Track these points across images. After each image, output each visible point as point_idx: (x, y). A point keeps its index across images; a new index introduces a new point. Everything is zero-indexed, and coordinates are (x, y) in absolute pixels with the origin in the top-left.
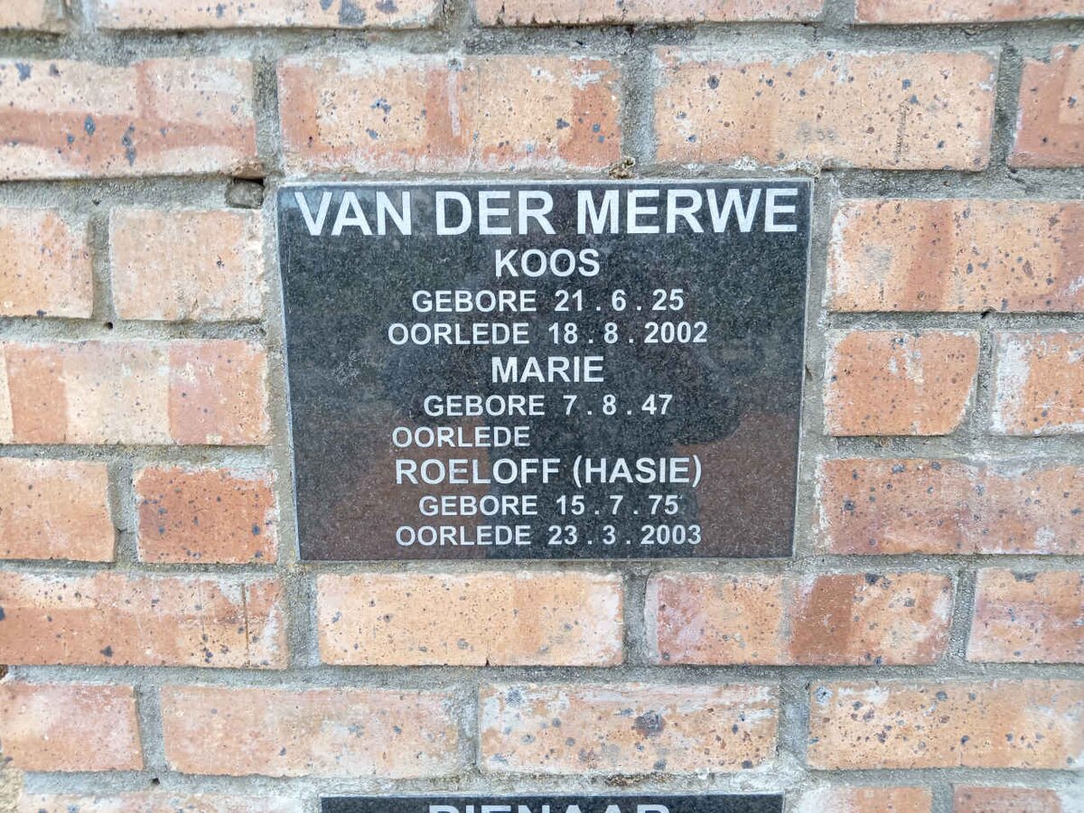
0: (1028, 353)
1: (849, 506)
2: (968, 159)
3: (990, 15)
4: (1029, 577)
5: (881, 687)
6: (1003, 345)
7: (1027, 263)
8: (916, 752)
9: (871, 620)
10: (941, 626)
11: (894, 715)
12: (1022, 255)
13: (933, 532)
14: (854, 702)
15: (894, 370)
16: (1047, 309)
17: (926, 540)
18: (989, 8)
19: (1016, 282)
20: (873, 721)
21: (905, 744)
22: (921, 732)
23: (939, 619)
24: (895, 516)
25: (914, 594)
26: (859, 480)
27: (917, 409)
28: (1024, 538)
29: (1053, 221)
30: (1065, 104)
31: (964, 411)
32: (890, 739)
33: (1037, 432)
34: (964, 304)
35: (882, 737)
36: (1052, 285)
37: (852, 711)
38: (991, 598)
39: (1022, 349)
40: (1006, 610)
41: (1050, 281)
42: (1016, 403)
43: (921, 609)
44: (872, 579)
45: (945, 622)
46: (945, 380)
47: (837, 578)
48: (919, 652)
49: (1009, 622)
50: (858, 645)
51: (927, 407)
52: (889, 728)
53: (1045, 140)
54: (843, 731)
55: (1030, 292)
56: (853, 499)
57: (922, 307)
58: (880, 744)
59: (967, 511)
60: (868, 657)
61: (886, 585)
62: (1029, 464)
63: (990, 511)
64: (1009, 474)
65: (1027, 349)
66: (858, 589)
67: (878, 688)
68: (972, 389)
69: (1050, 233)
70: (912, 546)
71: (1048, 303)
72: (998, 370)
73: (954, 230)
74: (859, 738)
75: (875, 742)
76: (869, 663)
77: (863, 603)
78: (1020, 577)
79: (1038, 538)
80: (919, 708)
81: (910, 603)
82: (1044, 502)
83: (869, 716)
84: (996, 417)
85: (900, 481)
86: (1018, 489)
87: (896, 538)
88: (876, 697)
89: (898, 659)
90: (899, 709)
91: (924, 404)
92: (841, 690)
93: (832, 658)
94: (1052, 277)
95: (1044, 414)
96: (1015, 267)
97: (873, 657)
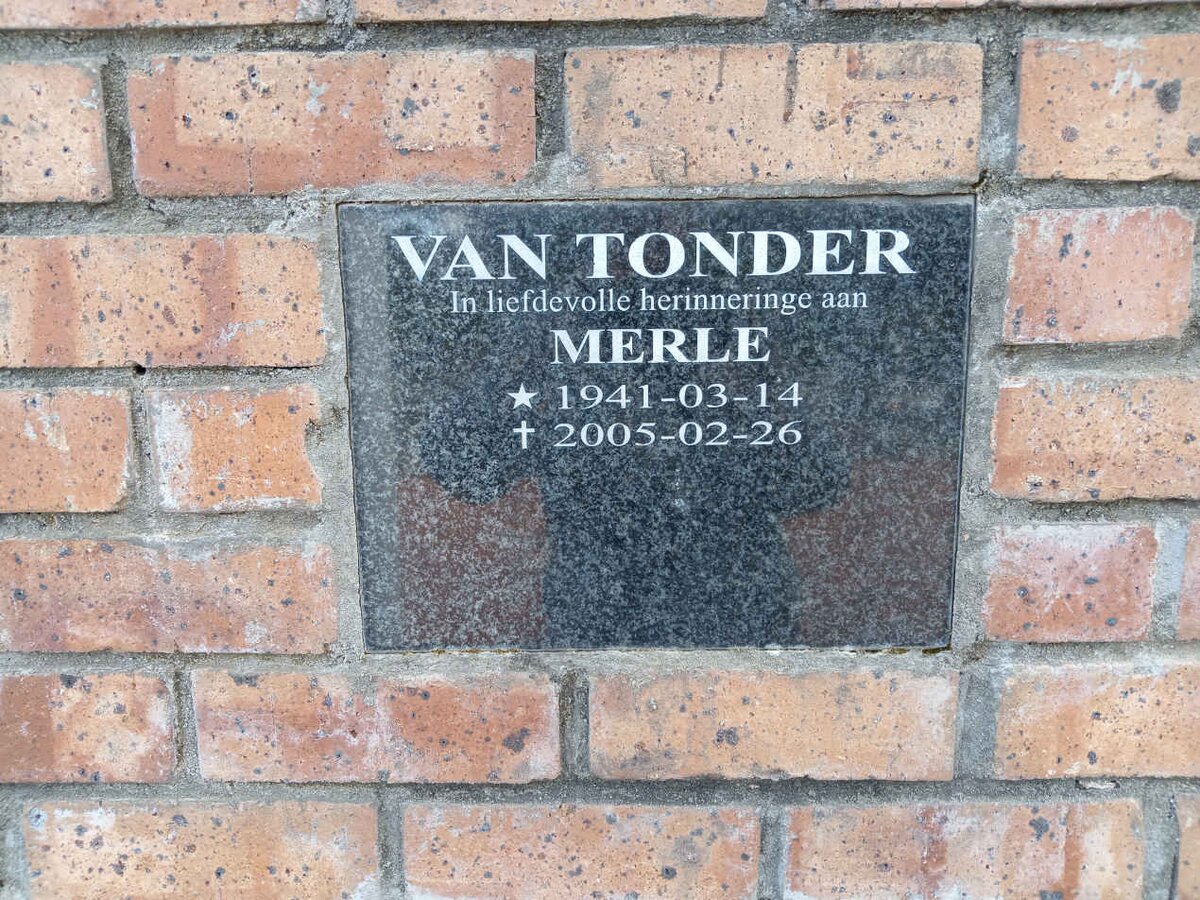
0: (187, 415)
1: (19, 594)
2: (83, 189)
3: (77, 19)
4: (250, 680)
5: (105, 808)
6: (156, 406)
7: (166, 309)
8: (165, 886)
9: (79, 728)
10: (163, 738)
11: (128, 843)
12: (159, 299)
13: (121, 625)
14: (75, 825)
15: (32, 436)
16: (198, 363)
17: (117, 635)
18: (73, 13)
19: (157, 330)
20: (105, 849)
21: (149, 876)
22: (165, 862)
23: (159, 729)
24: (73, 606)
25: (122, 698)
26: (23, 565)
27: (68, 483)
28: (230, 634)
29: (187, 259)
30: (179, 123)
31: (124, 484)
32: (129, 870)
33: (217, 508)
34: (103, 358)
35: (120, 868)
36: (199, 335)
37: (76, 838)
38: (211, 705)
39: (179, 410)
40: (231, 718)
41: (196, 330)
42: (186, 474)
43: (134, 716)
44: (69, 681)
45: (166, 733)
46: (93, 447)
47: (27, 680)
48: (143, 768)
49: (239, 735)
50: (67, 758)
51: (79, 480)
52: (125, 857)
53: (167, 164)
54: (69, 860)
55: (176, 343)
56: (22, 587)
57: (54, 363)
58: (118, 877)
59: (154, 602)
60: (83, 772)
61: (87, 688)
62: (217, 546)
63: (182, 602)
64: (195, 558)
65: (184, 410)
66: (54, 692)
67: (101, 809)
68: (128, 457)
69: (184, 274)
70: (102, 643)
71: (199, 355)
72: (156, 435)
73: (74, 273)
74: (90, 870)
75: (110, 875)
76: (85, 780)
77: (64, 709)
78: (239, 680)
79: (248, 634)
80: (156, 833)
81: (120, 709)
82: (246, 590)
83: (97, 843)
84: (165, 490)
85: (70, 566)
86: (211, 576)
87: (82, 633)
88: (101, 819)
89: (119, 774)
90: (132, 835)
91: (74, 476)
92: (57, 812)
93: (40, 774)
94: (198, 325)
95: (221, 487)
96: (153, 313)
97: (89, 773)
